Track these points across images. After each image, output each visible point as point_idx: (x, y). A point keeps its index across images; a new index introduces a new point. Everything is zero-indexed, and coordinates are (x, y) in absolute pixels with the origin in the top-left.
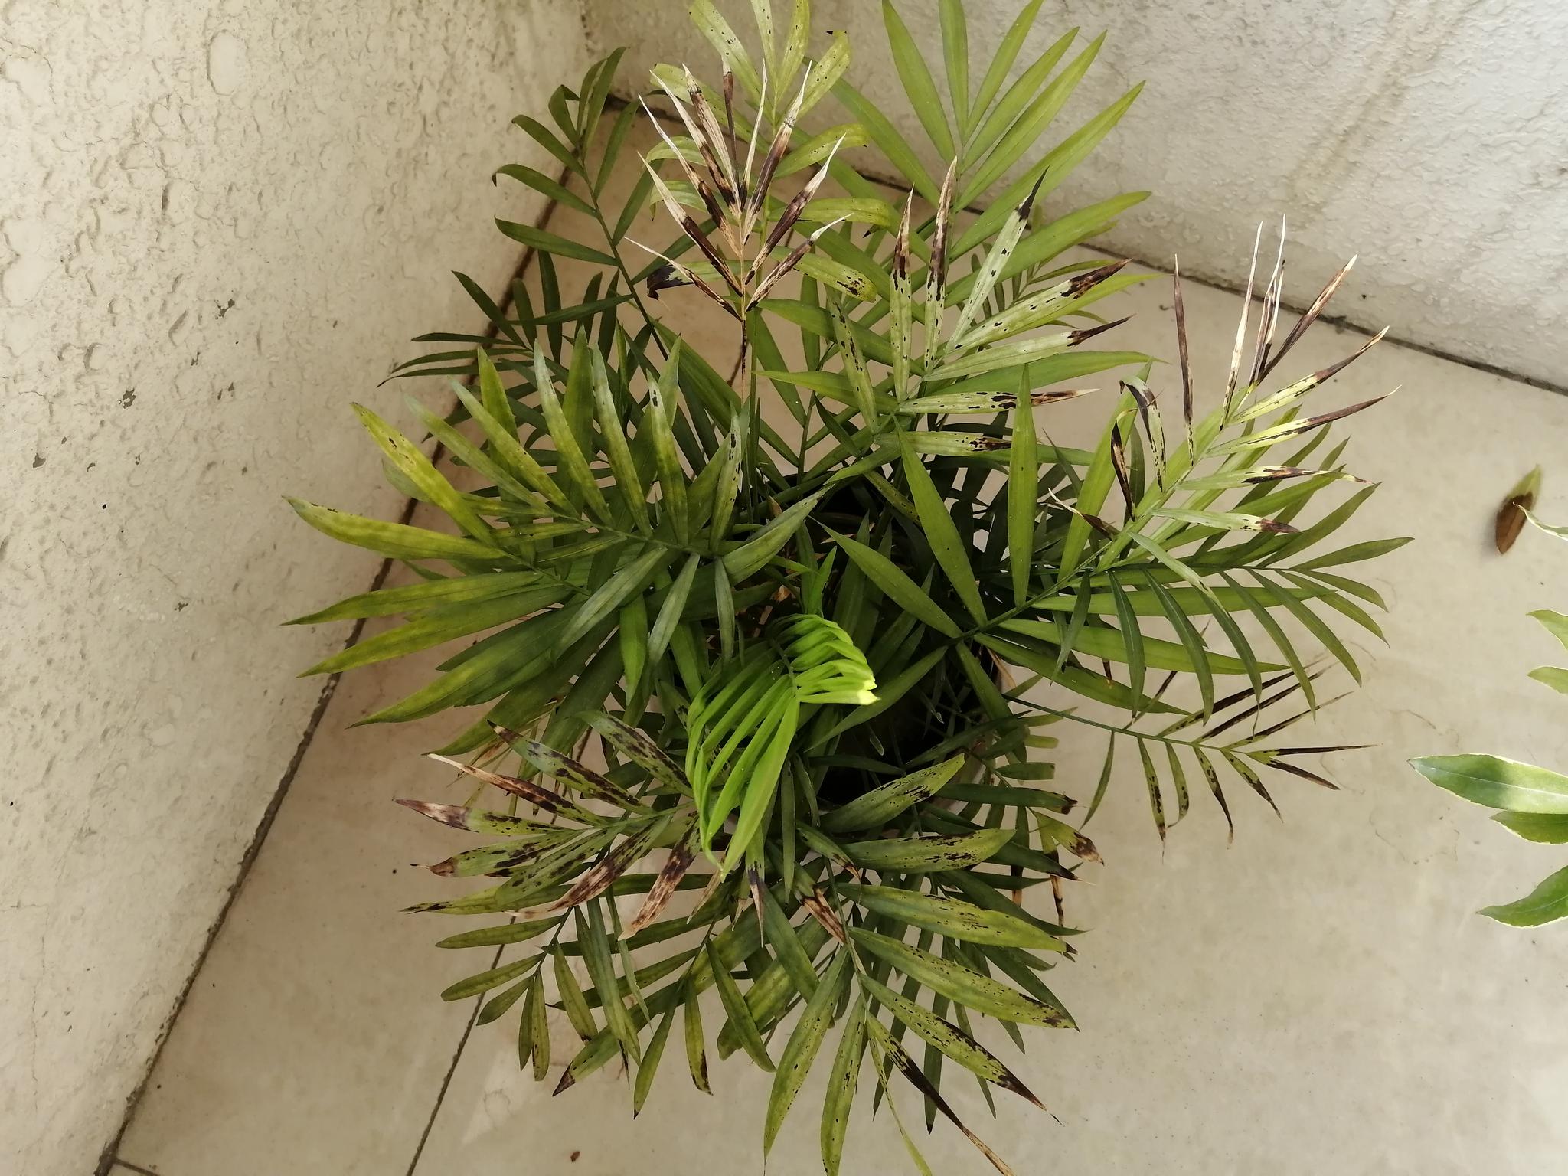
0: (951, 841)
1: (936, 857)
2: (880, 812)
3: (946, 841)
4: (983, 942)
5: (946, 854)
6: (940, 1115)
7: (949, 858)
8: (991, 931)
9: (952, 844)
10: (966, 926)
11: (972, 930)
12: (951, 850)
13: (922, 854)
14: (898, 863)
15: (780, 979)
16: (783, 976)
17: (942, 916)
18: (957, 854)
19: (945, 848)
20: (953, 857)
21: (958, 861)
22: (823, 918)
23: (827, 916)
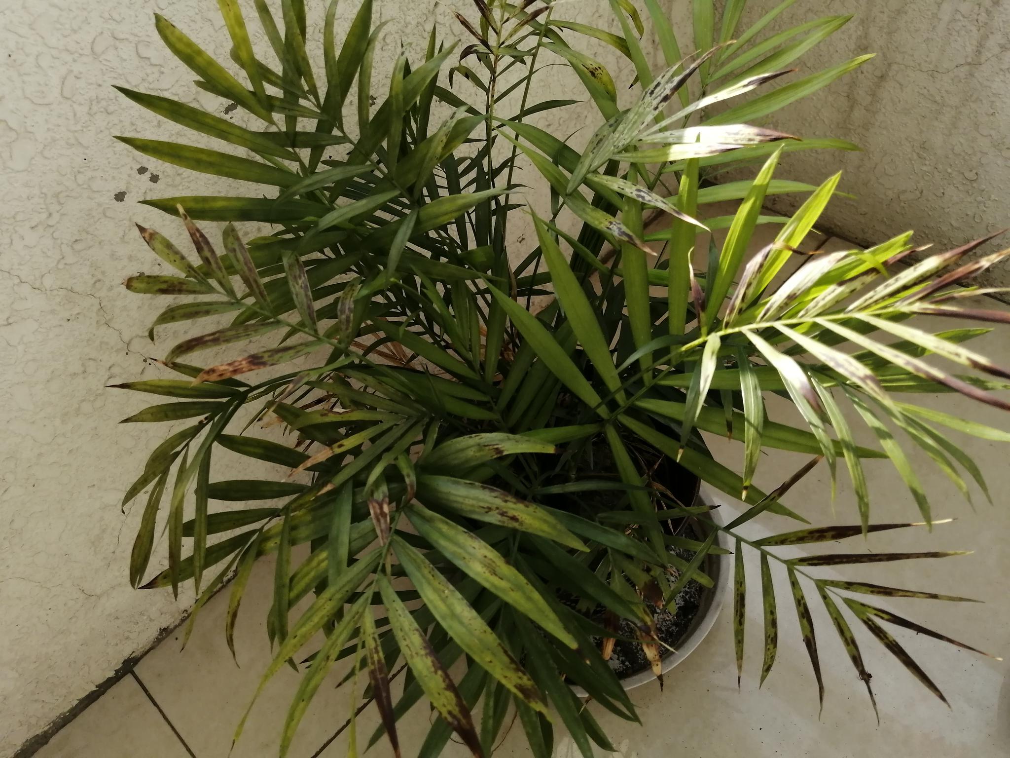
0: (507, 498)
1: (489, 508)
2: (463, 456)
3: (502, 497)
4: (493, 590)
5: (497, 508)
6: (385, 739)
7: (499, 513)
8: (503, 584)
9: (506, 501)
10: (484, 569)
11: (488, 575)
12: (504, 506)
13: (479, 500)
14: (456, 502)
15: (323, 561)
16: (326, 558)
17: (469, 554)
18: (506, 512)
19: (500, 503)
20: (503, 514)
21: (505, 519)
22: (378, 520)
23: (382, 521)
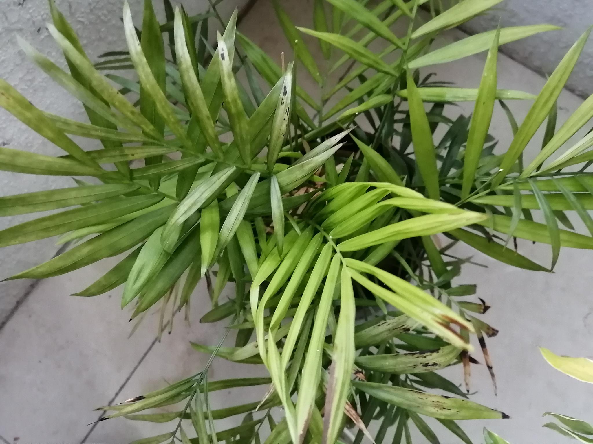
0: (425, 355)
1: (415, 365)
3: (421, 355)
4: (448, 418)
5: (421, 363)
7: (423, 366)
9: (425, 357)
10: (436, 409)
11: (440, 412)
12: (424, 361)
13: (406, 364)
18: (428, 363)
19: (421, 360)
20: (426, 365)
21: (429, 367)
